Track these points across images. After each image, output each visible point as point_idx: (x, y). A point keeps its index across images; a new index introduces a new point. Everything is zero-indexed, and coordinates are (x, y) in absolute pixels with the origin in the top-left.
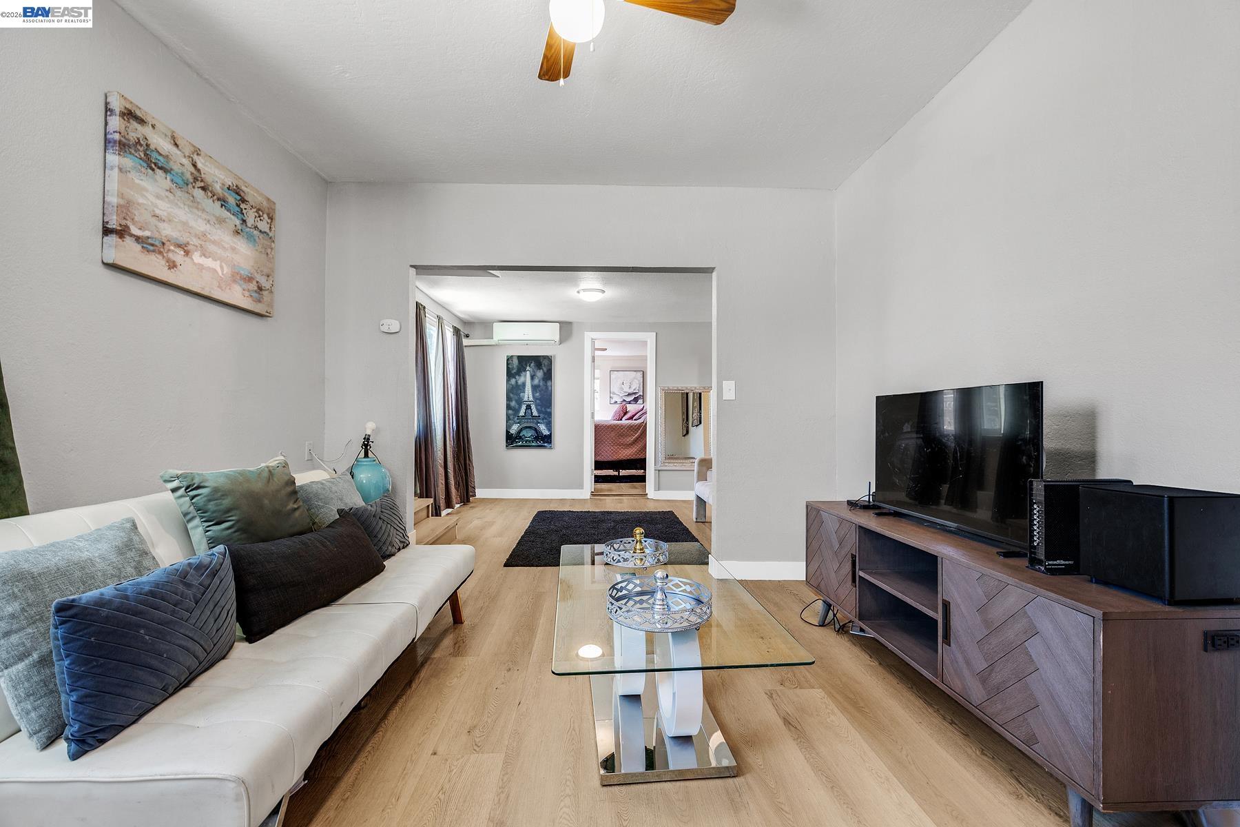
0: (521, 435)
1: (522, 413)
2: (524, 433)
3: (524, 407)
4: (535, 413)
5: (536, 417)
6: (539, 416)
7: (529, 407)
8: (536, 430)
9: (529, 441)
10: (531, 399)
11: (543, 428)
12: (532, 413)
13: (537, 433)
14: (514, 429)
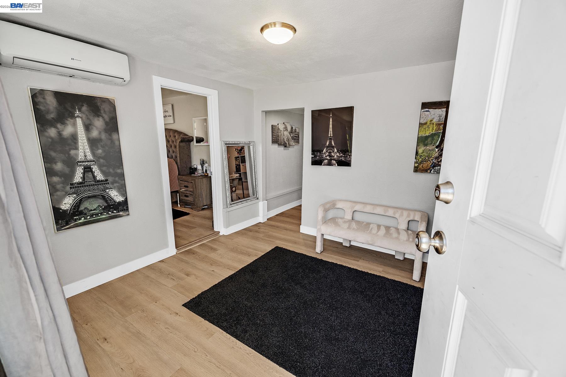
0: (82, 208)
1: (78, 177)
2: (86, 205)
3: (79, 172)
4: (100, 176)
5: (102, 181)
6: (107, 180)
7: (88, 170)
8: (103, 198)
9: (97, 215)
10: (90, 157)
11: (115, 195)
12: (94, 177)
13: (106, 201)
14: (67, 203)
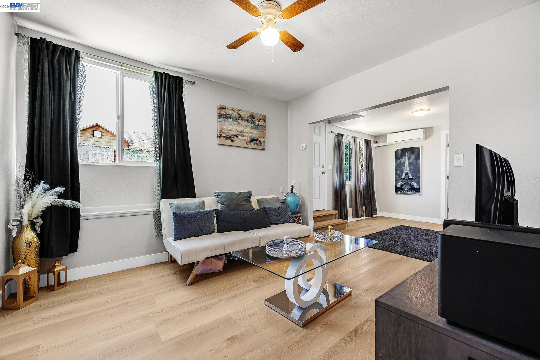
0: (403, 187)
1: (403, 177)
2: (404, 186)
3: (404, 174)
4: (410, 177)
5: (411, 178)
6: (413, 178)
7: (407, 174)
8: (411, 185)
9: (407, 191)
10: (408, 169)
11: (415, 185)
12: (408, 177)
13: (411, 187)
14: (399, 184)
